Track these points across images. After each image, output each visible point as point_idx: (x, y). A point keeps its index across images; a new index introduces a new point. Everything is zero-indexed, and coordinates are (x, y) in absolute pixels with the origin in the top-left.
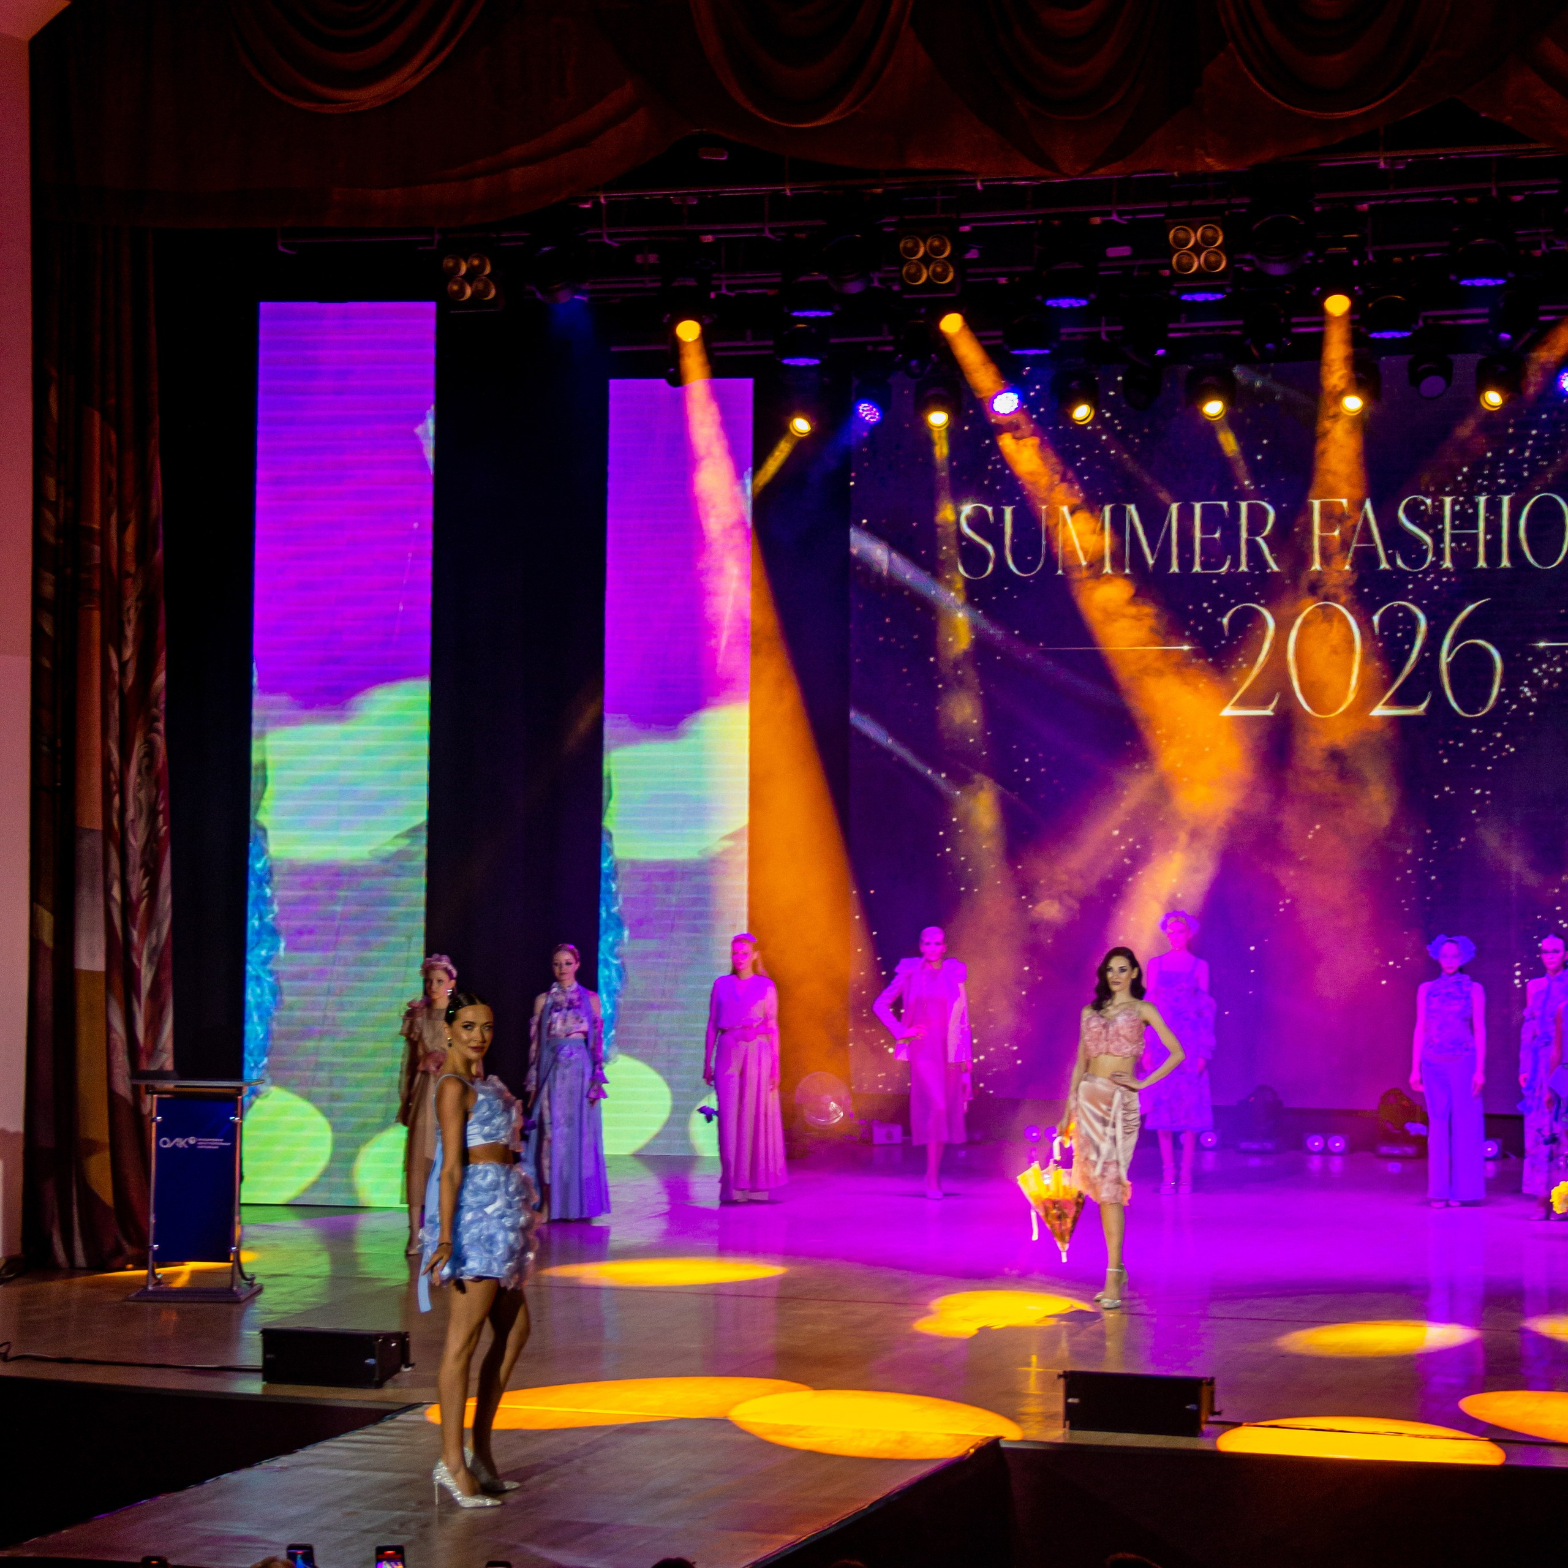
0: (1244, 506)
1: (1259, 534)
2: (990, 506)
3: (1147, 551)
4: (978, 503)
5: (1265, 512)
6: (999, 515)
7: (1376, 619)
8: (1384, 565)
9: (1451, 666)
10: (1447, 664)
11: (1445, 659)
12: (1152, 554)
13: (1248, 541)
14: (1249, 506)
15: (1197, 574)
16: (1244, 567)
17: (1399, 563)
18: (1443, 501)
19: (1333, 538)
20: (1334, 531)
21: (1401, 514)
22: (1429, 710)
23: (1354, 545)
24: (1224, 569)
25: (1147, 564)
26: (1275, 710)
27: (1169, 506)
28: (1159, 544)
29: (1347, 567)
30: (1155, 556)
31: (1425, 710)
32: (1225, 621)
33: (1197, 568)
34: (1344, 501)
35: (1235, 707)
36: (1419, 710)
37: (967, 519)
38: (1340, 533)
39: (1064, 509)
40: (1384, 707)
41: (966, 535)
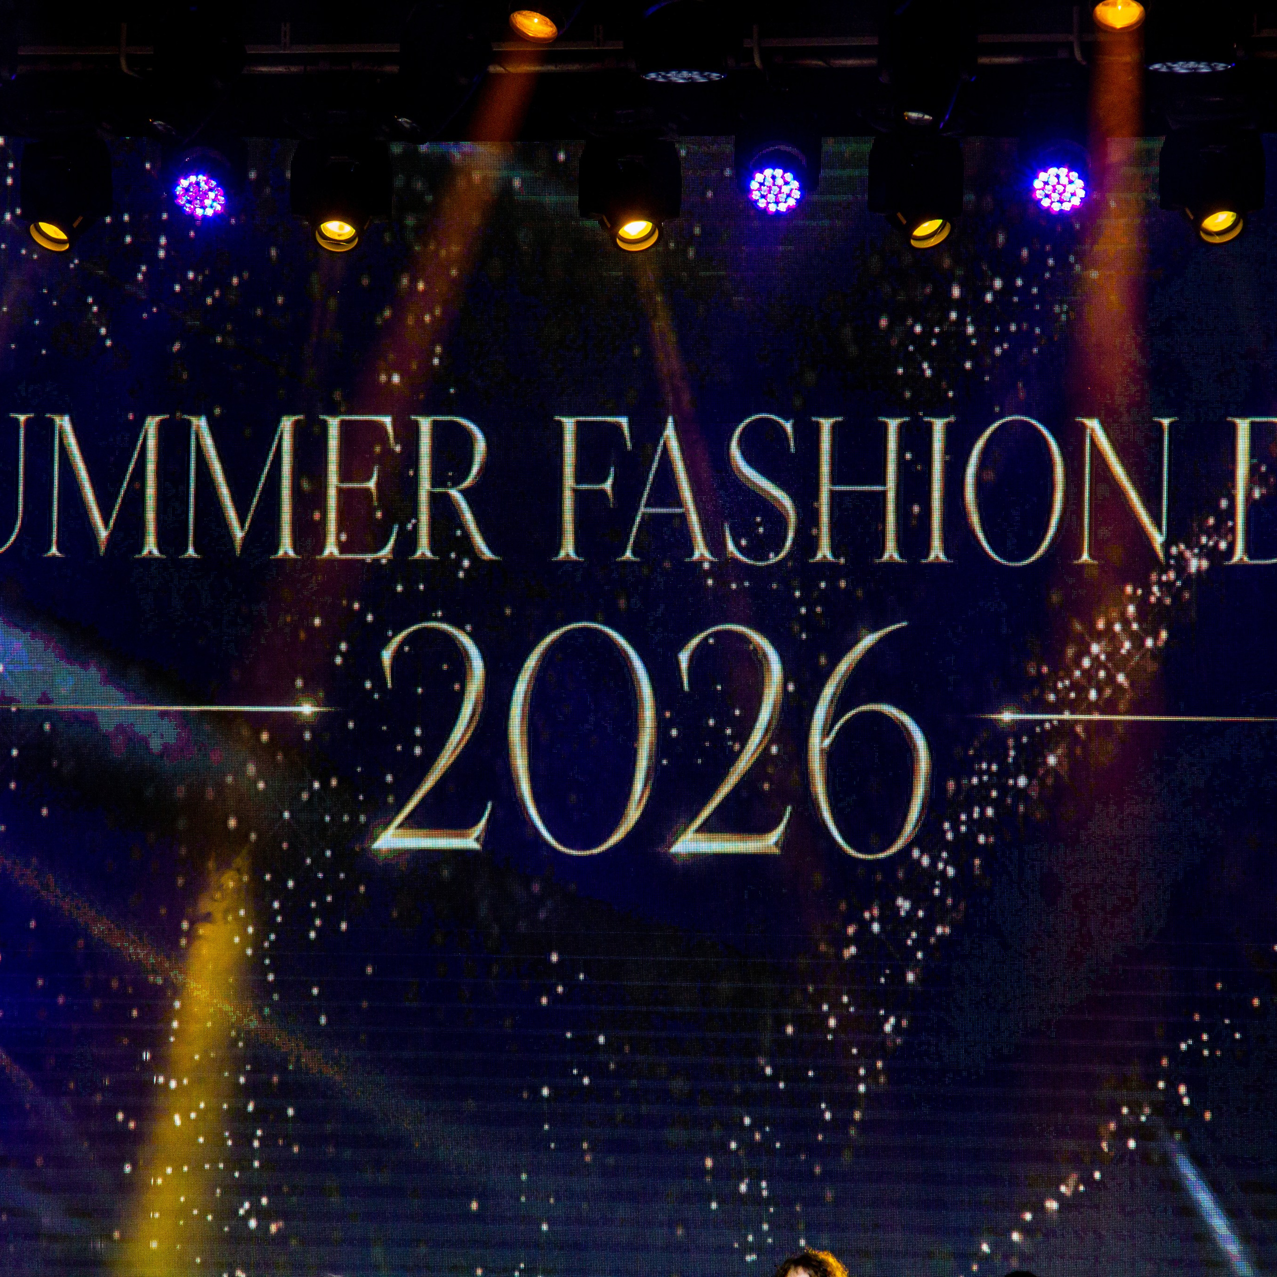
0: (425, 424)
1: (453, 484)
3: (232, 514)
5: (468, 440)
7: (684, 658)
8: (701, 551)
9: (831, 756)
10: (822, 751)
11: (818, 742)
12: (241, 520)
13: (433, 496)
14: (435, 425)
15: (331, 561)
16: (424, 549)
17: (731, 546)
18: (817, 428)
19: (603, 492)
20: (604, 480)
21: (735, 451)
22: (786, 843)
23: (642, 509)
24: (385, 553)
25: (230, 538)
26: (482, 839)
27: (278, 421)
28: (255, 501)
29: (628, 554)
30: (247, 525)
31: (776, 844)
32: (387, 656)
33: (331, 549)
34: (624, 421)
35: (400, 831)
36: (768, 842)
38: (615, 487)
39: (63, 423)
40: (699, 835)
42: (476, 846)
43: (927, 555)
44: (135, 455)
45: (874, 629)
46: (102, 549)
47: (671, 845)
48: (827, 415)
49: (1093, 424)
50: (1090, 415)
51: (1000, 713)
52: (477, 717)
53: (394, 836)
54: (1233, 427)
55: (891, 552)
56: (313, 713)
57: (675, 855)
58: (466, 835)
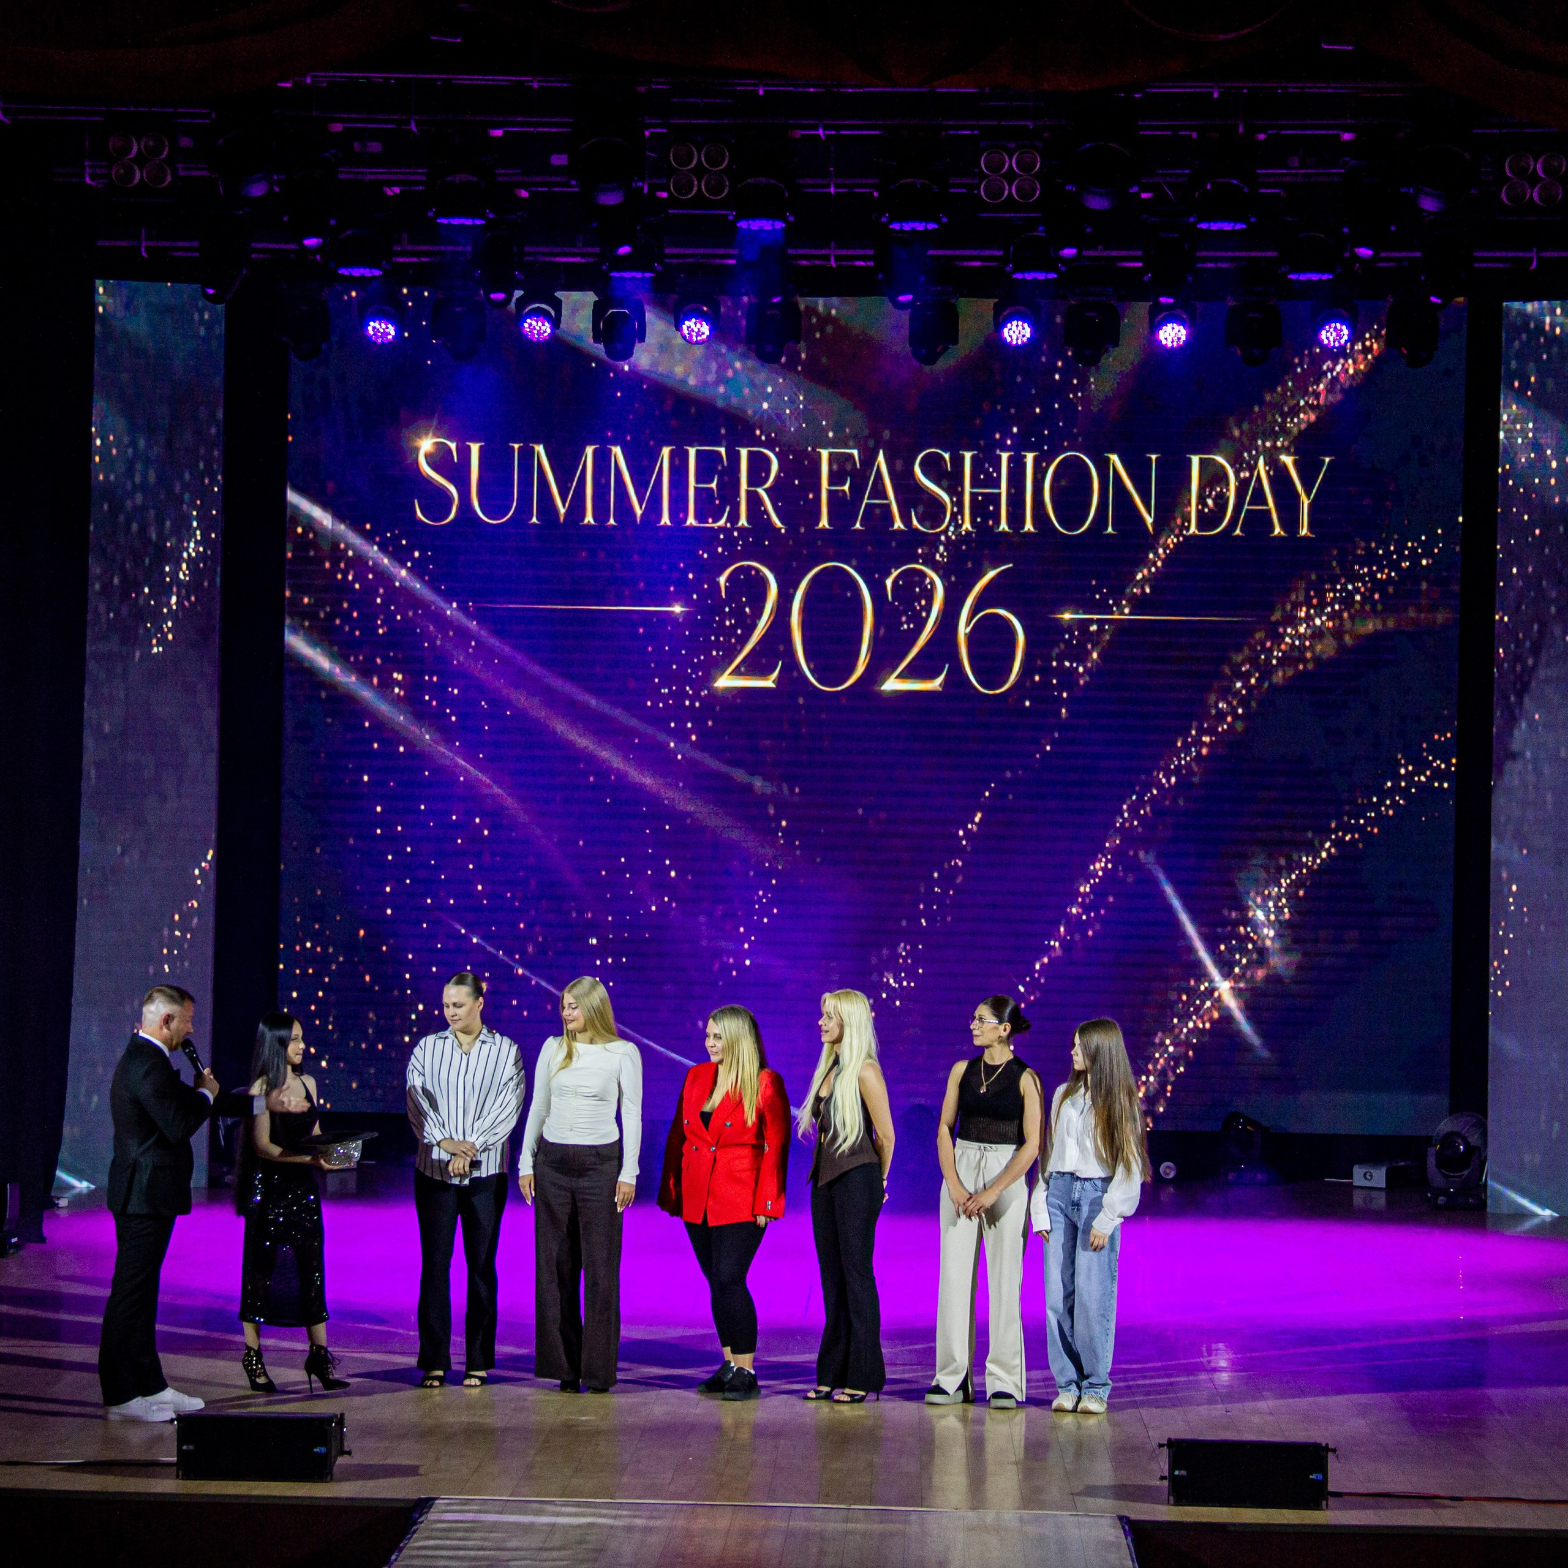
0: (744, 452)
1: (761, 484)
2: (452, 442)
3: (634, 500)
4: (438, 437)
5: (768, 461)
6: (465, 453)
7: (889, 583)
8: (898, 524)
9: (971, 638)
10: (965, 634)
11: (963, 630)
12: (641, 504)
13: (748, 492)
14: (751, 454)
15: (691, 527)
16: (743, 521)
17: (915, 522)
18: (963, 457)
19: (843, 491)
20: (844, 484)
21: (917, 469)
22: (946, 684)
23: (866, 501)
24: (722, 523)
25: (634, 515)
26: (776, 681)
27: (660, 450)
28: (648, 493)
29: (858, 526)
30: (643, 507)
31: (940, 685)
32: (722, 581)
33: (691, 521)
34: (855, 452)
35: (732, 677)
36: (935, 684)
37: (427, 456)
38: (850, 488)
39: (540, 449)
40: (897, 680)
41: (424, 474)
42: (773, 686)
43: (1023, 528)
44: (580, 468)
45: (995, 568)
46: (562, 520)
47: (882, 687)
48: (968, 450)
49: (1114, 458)
50: (1112, 452)
51: (1062, 614)
52: (773, 615)
53: (727, 679)
54: (1190, 460)
55: (1003, 525)
56: (682, 612)
57: (883, 691)
58: (767, 680)
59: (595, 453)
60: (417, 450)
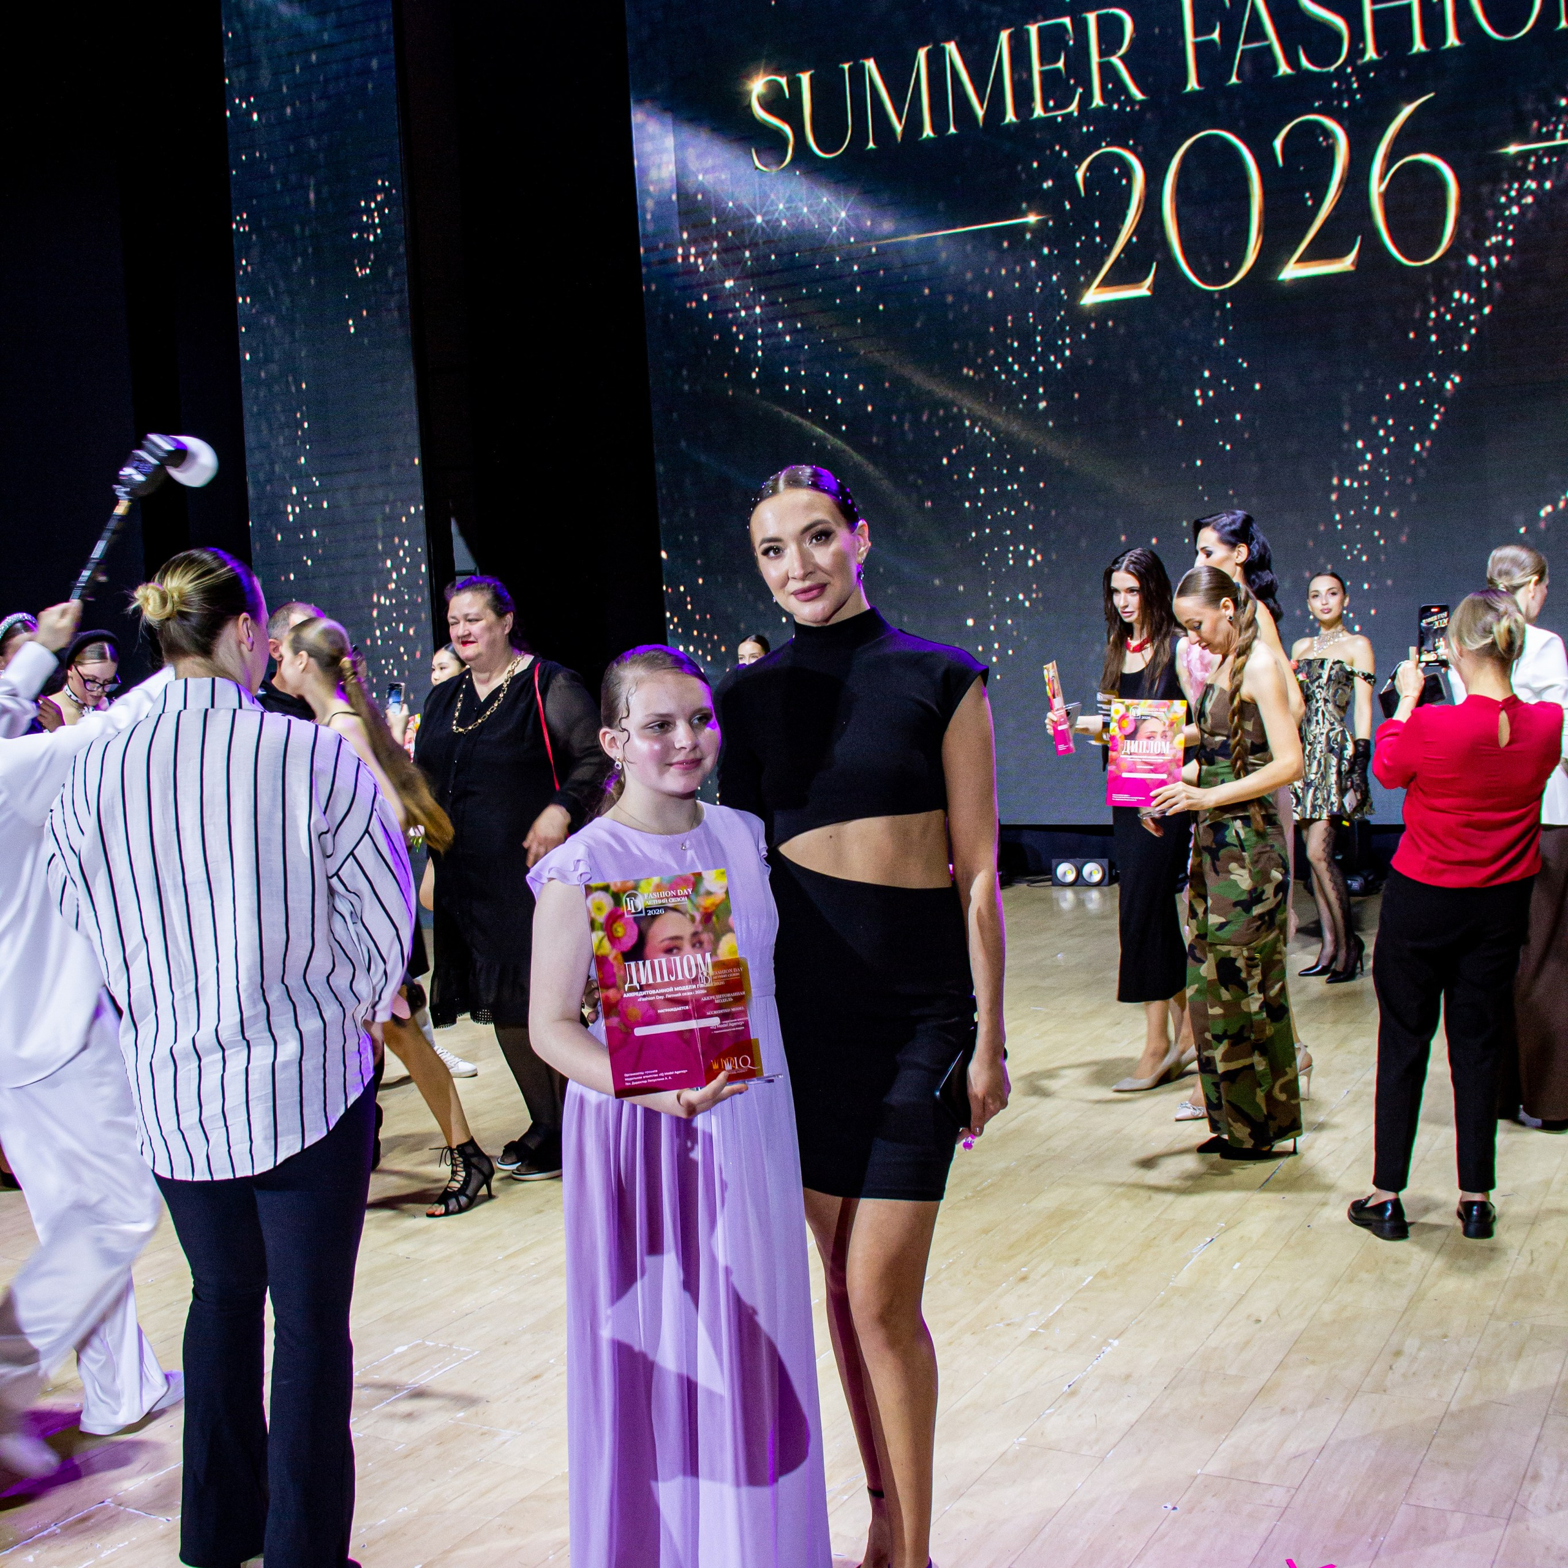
0: (1091, 18)
1: (1113, 53)
2: (782, 76)
3: (975, 101)
4: (769, 75)
5: (1120, 22)
6: (795, 85)
7: (1278, 144)
8: (1284, 69)
9: (1386, 196)
10: (1380, 194)
11: (1376, 188)
12: (981, 104)
13: (1101, 66)
14: (1099, 18)
15: (1039, 119)
16: (1097, 101)
17: (1305, 63)
19: (1212, 41)
20: (1213, 31)
22: (1359, 262)
23: (1241, 47)
24: (1073, 108)
25: (975, 118)
26: (1151, 288)
27: (998, 35)
28: (989, 90)
29: (1234, 80)
30: (985, 107)
31: (1353, 264)
32: (1079, 176)
33: (1038, 112)
35: (1099, 290)
36: (1346, 264)
37: (759, 99)
38: (1221, 35)
39: (870, 64)
40: (1299, 265)
41: (758, 118)
42: (1148, 293)
43: (1444, 43)
44: (914, 76)
45: (1410, 101)
46: (899, 139)
47: (1278, 275)
51: (1505, 147)
52: (1142, 208)
53: (1094, 294)
55: (1419, 46)
56: (1038, 221)
57: (1282, 281)
58: (1140, 287)
59: (929, 55)
60: (748, 94)
